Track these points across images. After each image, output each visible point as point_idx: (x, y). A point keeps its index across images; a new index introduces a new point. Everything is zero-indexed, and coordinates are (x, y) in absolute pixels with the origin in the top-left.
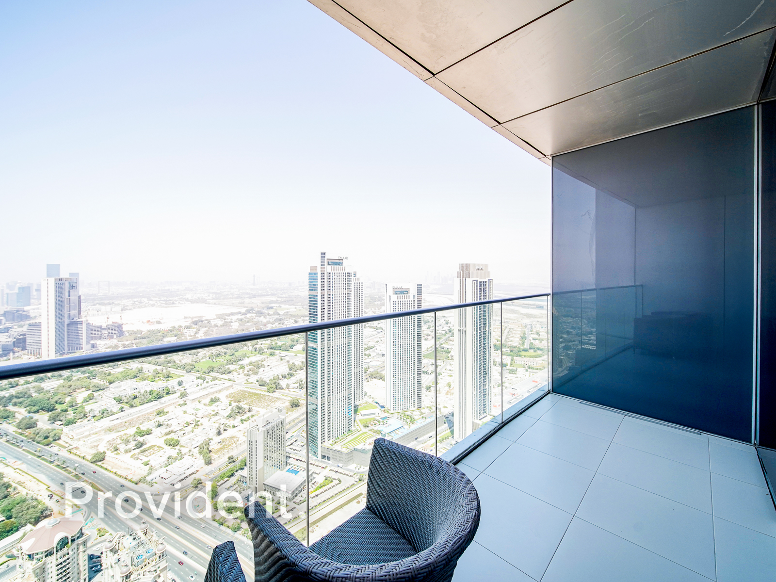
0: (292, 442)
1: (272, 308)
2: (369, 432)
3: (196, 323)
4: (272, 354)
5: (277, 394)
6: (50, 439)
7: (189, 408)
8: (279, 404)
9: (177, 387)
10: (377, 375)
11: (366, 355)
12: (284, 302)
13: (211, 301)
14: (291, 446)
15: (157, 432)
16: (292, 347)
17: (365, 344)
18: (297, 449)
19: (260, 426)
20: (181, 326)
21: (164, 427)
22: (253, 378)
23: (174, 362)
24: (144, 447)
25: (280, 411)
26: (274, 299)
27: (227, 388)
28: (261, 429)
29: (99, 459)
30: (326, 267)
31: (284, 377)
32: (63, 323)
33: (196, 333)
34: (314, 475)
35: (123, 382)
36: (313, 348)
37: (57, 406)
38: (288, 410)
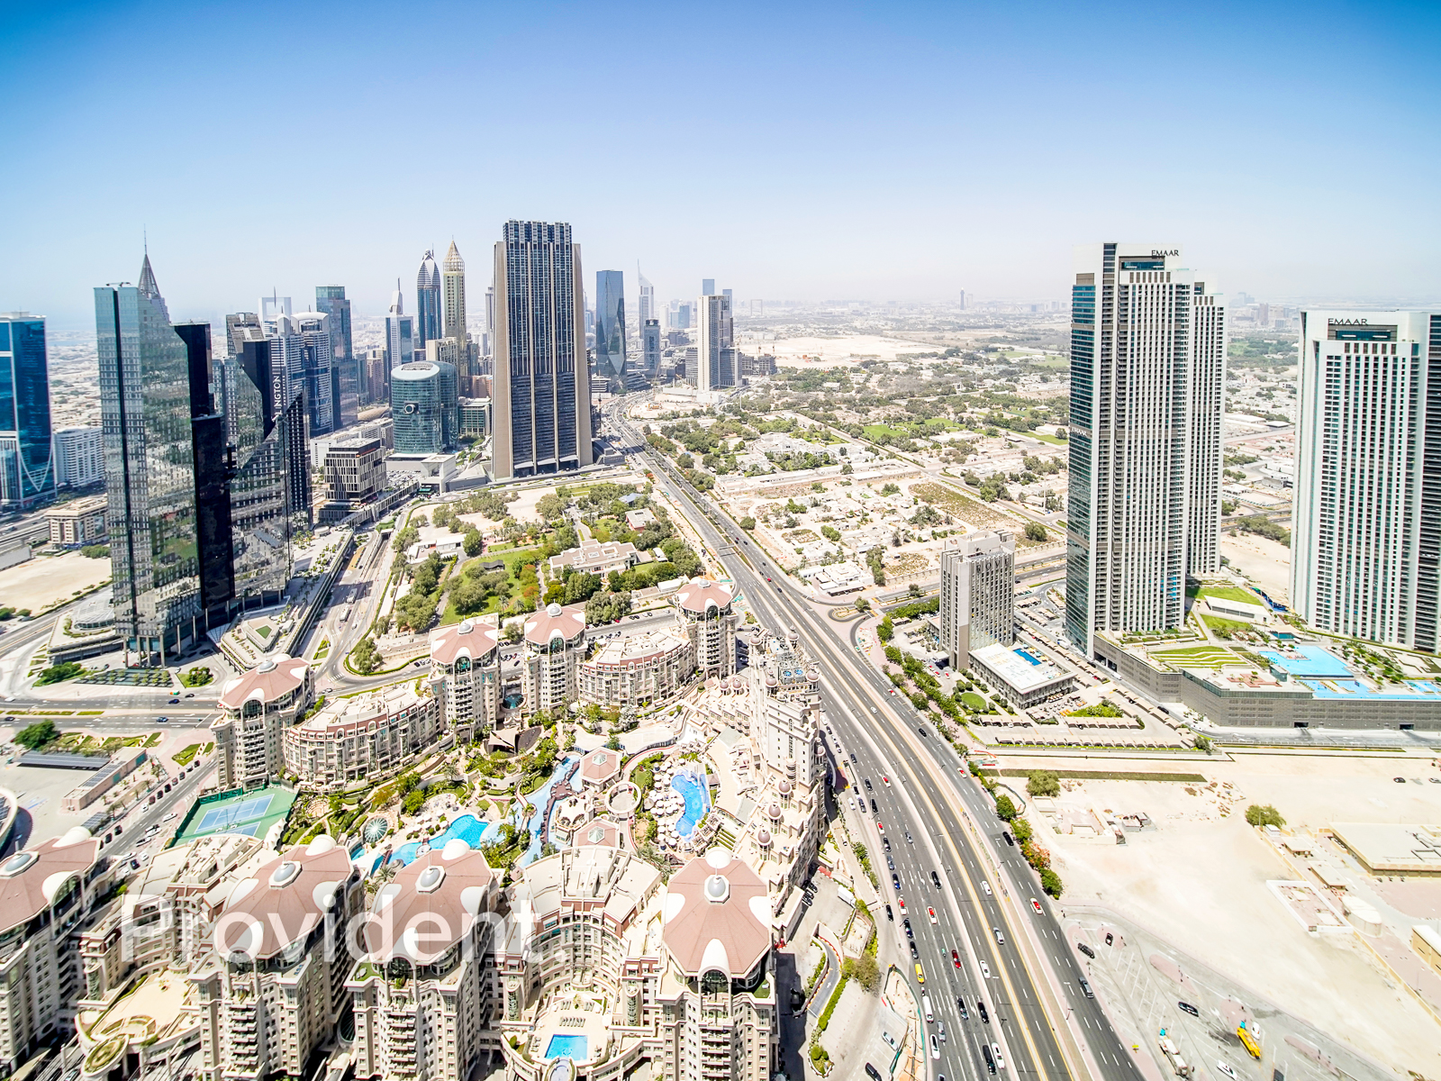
0: (1027, 602)
1: (995, 350)
2: (1230, 651)
3: (866, 365)
4: (992, 434)
5: (999, 506)
6: (705, 485)
7: (855, 490)
8: (1001, 525)
9: (838, 457)
10: (1265, 528)
11: (1228, 473)
12: (1021, 342)
13: (890, 333)
14: (1025, 610)
15: (813, 512)
16: (1033, 426)
17: (1227, 450)
18: (1038, 618)
19: (965, 553)
20: (845, 368)
21: (821, 508)
22: (956, 469)
23: (836, 419)
24: (797, 528)
25: (1003, 539)
26: (999, 334)
27: (911, 475)
28: (967, 560)
29: (749, 525)
30: (1116, 273)
31: (1015, 479)
32: (716, 350)
33: (867, 380)
34: (1074, 683)
35: (775, 435)
36: (1080, 437)
37: (711, 449)
38: (1020, 540)
